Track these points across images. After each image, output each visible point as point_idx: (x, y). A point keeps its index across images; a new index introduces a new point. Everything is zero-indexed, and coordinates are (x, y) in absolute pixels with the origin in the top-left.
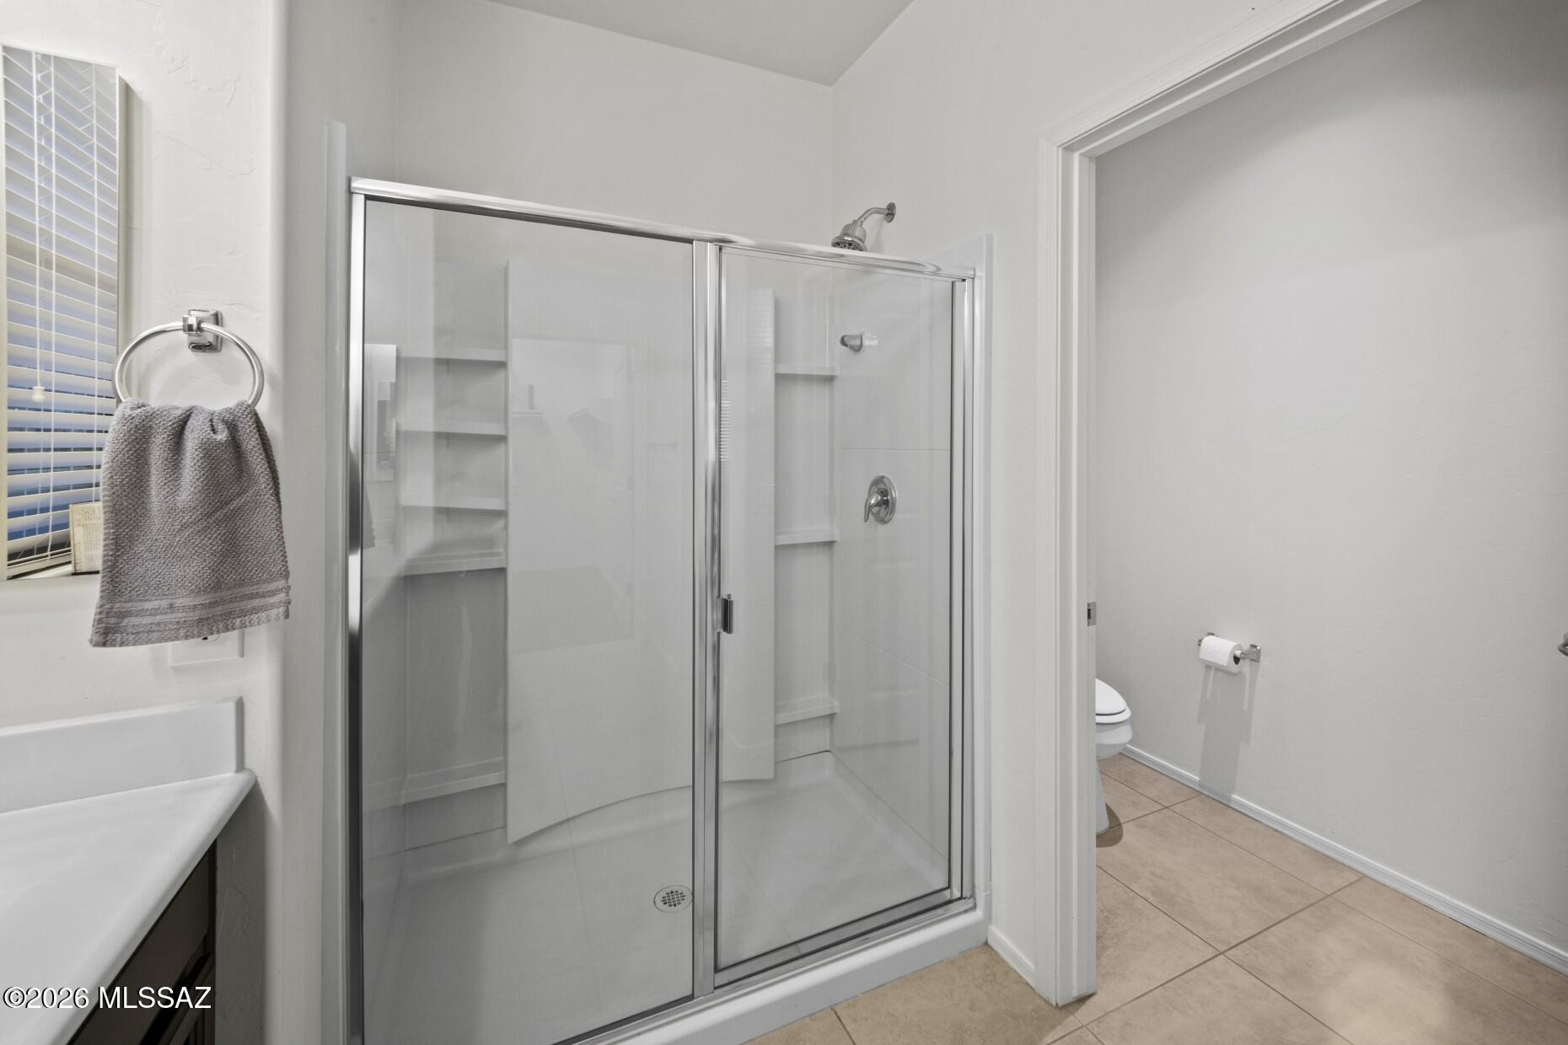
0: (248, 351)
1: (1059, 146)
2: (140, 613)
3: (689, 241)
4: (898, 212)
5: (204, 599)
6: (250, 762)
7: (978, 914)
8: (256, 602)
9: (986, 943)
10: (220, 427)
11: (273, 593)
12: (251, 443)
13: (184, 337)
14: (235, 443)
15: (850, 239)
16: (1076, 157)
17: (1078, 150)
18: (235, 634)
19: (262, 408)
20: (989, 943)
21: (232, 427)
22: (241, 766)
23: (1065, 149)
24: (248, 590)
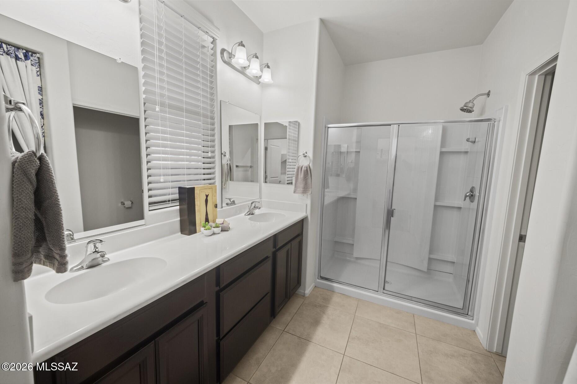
0: (309, 157)
1: (527, 75)
2: (297, 190)
3: (390, 125)
4: (491, 93)
5: (303, 189)
6: (307, 213)
7: (473, 322)
8: (308, 191)
9: (475, 331)
10: (306, 168)
11: (310, 190)
12: (309, 170)
13: (303, 156)
14: (307, 170)
15: (466, 108)
16: (537, 76)
17: (537, 74)
18: (306, 195)
19: (310, 165)
20: (476, 331)
21: (307, 168)
22: (306, 213)
23: (529, 75)
24: (307, 189)
